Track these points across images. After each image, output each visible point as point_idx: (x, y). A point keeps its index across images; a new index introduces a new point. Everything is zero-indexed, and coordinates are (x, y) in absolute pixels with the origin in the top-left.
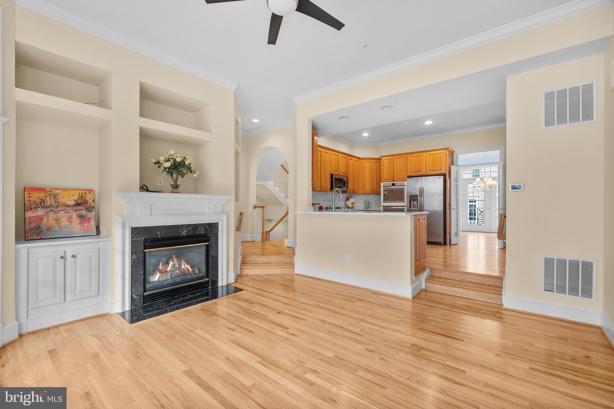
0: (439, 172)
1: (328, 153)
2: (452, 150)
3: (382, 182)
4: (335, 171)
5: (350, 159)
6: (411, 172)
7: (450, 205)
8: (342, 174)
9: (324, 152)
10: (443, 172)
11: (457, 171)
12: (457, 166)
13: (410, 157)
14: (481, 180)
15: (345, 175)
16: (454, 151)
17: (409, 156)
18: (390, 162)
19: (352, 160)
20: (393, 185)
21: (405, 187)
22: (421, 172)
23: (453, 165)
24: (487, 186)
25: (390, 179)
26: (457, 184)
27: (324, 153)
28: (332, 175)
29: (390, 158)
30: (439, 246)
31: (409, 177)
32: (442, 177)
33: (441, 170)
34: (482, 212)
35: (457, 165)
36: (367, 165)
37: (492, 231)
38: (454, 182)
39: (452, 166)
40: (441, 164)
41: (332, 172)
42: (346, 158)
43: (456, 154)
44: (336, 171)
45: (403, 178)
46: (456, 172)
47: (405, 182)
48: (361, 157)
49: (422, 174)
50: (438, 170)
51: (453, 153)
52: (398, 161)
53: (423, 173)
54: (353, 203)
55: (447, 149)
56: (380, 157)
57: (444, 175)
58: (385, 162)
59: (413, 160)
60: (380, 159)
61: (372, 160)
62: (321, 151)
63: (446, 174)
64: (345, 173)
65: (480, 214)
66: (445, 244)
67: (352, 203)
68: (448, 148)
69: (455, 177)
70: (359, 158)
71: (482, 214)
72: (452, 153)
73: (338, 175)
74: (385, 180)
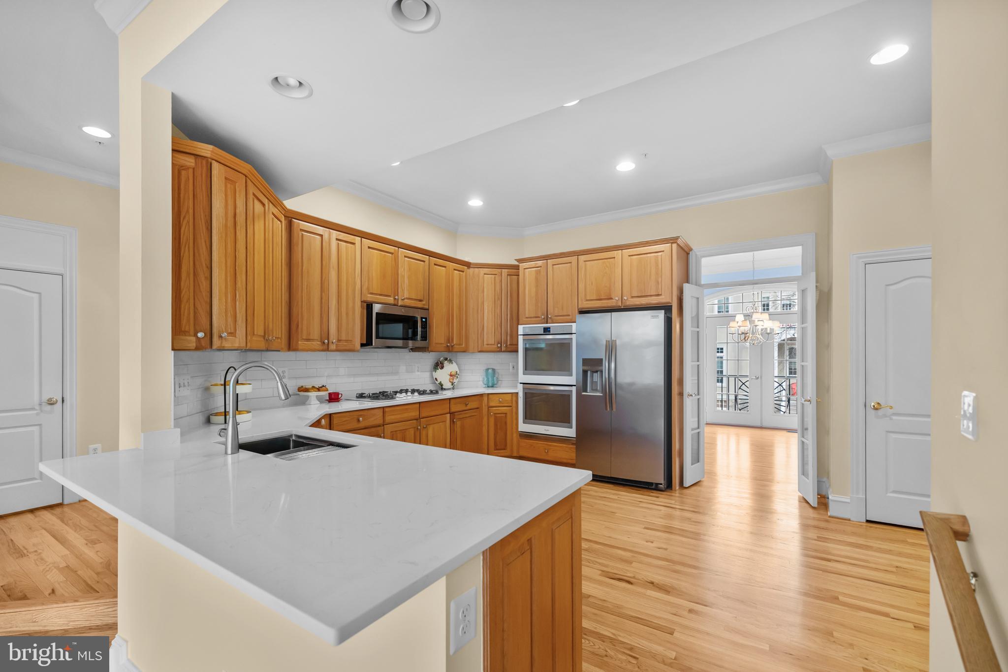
0: (654, 300)
1: (353, 244)
2: (687, 246)
3: (520, 323)
4: (381, 295)
5: (435, 264)
6: (587, 300)
7: (681, 382)
8: (408, 302)
9: (337, 239)
10: (663, 299)
11: (698, 298)
12: (699, 286)
13: (585, 261)
14: (745, 320)
15: (420, 305)
16: (691, 250)
17: (582, 258)
18: (538, 273)
19: (445, 267)
20: (547, 331)
21: (574, 336)
22: (611, 299)
23: (688, 281)
24: (760, 333)
25: (539, 317)
26: (698, 332)
27: (334, 243)
28: (369, 307)
29: (540, 263)
30: (655, 493)
31: (582, 312)
32: (661, 314)
33: (658, 295)
34: (743, 384)
35: (698, 284)
36: (487, 280)
37: (765, 424)
38: (692, 327)
39: (686, 286)
40: (660, 280)
41: (370, 298)
42: (424, 261)
43: (696, 255)
44: (389, 296)
45: (569, 315)
46: (695, 300)
47: (574, 325)
48: (471, 261)
49: (614, 304)
50: (651, 296)
51: (688, 254)
52: (559, 272)
53: (615, 302)
54: (453, 373)
55: (673, 240)
56: (516, 263)
57: (667, 309)
58: (528, 274)
59: (592, 268)
60: (517, 267)
61: (499, 270)
62: (321, 236)
63: (672, 306)
64: (421, 301)
65: (740, 388)
66: (669, 485)
67: (451, 375)
68: (677, 238)
69: (694, 314)
70: (468, 265)
71: (743, 387)
72: (685, 253)
73: (394, 305)
74: (526, 318)
